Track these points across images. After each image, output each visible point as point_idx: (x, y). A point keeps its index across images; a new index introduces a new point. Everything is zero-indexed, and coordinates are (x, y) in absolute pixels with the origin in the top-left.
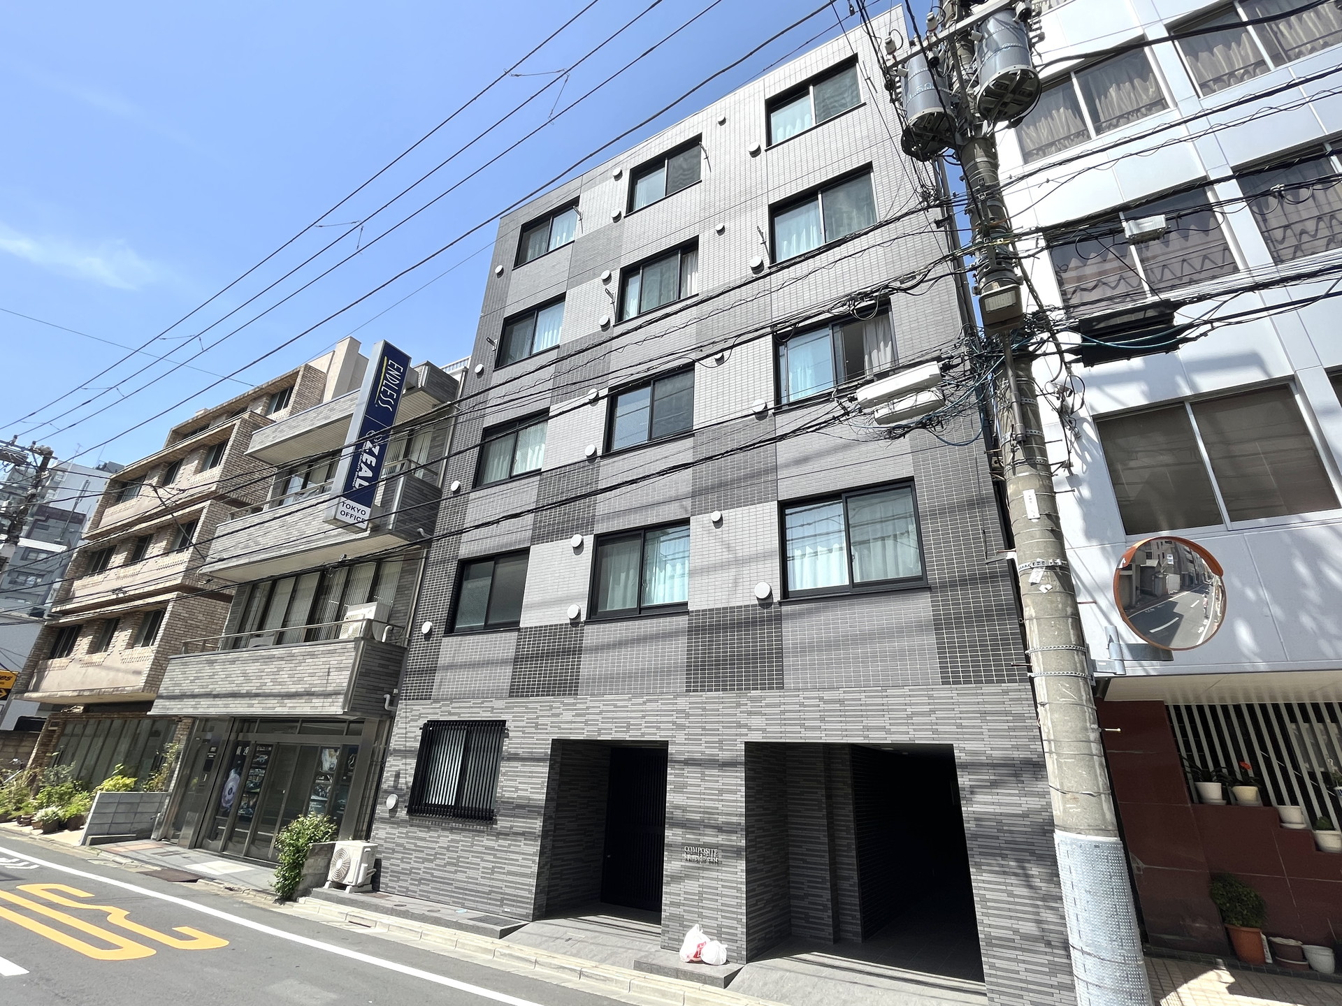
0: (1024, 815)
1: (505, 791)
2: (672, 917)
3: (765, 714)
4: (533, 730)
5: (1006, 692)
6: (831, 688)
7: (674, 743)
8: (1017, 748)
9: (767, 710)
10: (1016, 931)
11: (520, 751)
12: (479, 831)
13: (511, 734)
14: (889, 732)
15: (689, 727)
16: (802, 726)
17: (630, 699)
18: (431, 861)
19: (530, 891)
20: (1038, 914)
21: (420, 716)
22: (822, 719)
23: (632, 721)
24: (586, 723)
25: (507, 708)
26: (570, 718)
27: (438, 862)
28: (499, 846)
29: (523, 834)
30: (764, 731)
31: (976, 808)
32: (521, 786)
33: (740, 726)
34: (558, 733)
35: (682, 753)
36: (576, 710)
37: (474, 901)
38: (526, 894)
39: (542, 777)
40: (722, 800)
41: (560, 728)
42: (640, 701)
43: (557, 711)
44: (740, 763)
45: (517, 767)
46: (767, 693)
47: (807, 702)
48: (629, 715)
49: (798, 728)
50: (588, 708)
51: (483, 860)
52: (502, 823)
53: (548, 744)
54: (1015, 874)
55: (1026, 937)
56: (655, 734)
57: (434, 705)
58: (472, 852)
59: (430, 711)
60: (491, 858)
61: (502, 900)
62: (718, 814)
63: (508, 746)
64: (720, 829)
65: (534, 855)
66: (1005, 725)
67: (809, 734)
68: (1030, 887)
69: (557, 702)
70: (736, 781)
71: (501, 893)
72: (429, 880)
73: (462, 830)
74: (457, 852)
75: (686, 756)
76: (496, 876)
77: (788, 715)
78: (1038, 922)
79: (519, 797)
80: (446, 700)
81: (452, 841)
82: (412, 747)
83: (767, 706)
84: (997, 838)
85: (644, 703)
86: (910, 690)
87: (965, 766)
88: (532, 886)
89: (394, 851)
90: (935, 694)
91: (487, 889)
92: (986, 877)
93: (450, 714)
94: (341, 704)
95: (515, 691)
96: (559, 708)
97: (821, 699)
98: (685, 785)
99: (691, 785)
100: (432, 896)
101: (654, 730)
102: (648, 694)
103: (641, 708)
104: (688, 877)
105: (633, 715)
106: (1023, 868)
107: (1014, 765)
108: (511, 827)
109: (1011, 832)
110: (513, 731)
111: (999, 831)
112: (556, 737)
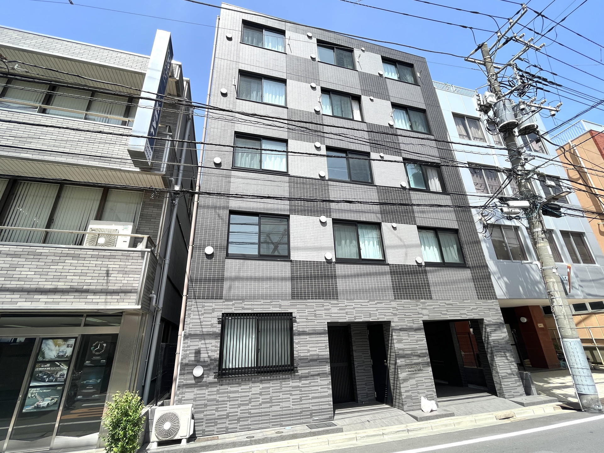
0: (503, 339)
1: (300, 353)
3: (428, 309)
4: (313, 318)
5: (493, 302)
6: (448, 300)
7: (393, 322)
8: (498, 319)
10: (507, 373)
11: (305, 329)
12: (285, 379)
13: (298, 320)
14: (467, 315)
15: (399, 315)
16: (441, 313)
17: (368, 302)
19: (329, 405)
20: (510, 367)
21: (213, 310)
22: (447, 311)
23: (372, 312)
24: (347, 313)
25: (291, 305)
26: (337, 311)
27: (253, 404)
28: (302, 384)
29: (318, 375)
30: (428, 315)
31: (492, 338)
32: (311, 349)
33: (419, 314)
34: (330, 319)
35: (398, 326)
36: (339, 307)
37: (290, 420)
39: (325, 343)
40: (418, 344)
41: (331, 316)
42: (374, 303)
43: (328, 307)
44: (422, 329)
45: (307, 339)
46: (427, 301)
47: (441, 304)
48: (370, 309)
49: (440, 314)
50: (346, 306)
51: (291, 395)
52: (301, 372)
53: (325, 325)
54: (504, 357)
55: (510, 374)
56: (384, 318)
57: (226, 303)
58: (282, 392)
59: (224, 307)
60: (298, 392)
61: (311, 414)
62: (417, 350)
63: (295, 326)
64: (419, 356)
65: (328, 384)
66: (494, 313)
67: (443, 316)
68: (507, 359)
69: (327, 303)
70: (422, 335)
71: (310, 410)
72: (248, 417)
73: (270, 380)
74: (269, 394)
75: (400, 327)
76: (303, 402)
77: (436, 309)
78: (511, 369)
79: (311, 355)
80: (237, 300)
81: (263, 388)
82: (210, 332)
83: (428, 306)
84: (498, 346)
85: (376, 304)
86: (470, 301)
87: (488, 325)
88: (330, 401)
90: (477, 302)
91: (299, 411)
92: (499, 358)
93: (243, 308)
94: (134, 301)
95: (295, 296)
96: (329, 306)
97: (445, 303)
98: (402, 340)
99: (404, 339)
101: (383, 316)
102: (377, 300)
103: (375, 306)
104: (410, 378)
105: (371, 309)
106: (505, 354)
107: (498, 324)
108: (309, 373)
109: (501, 344)
110: (299, 318)
111: (499, 344)
112: (329, 321)
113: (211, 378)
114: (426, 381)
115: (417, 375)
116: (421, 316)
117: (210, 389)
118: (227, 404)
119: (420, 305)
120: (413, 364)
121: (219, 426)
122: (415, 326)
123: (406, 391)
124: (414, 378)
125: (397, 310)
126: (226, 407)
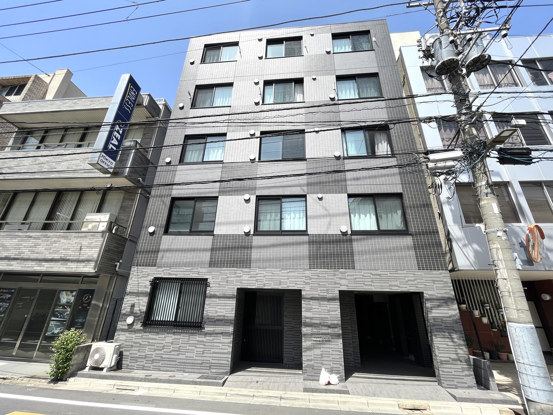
0: (450, 317)
1: (209, 313)
2: (308, 366)
3: (347, 279)
4: (225, 283)
5: (441, 274)
6: (375, 270)
7: (305, 290)
8: (446, 293)
9: (349, 277)
10: (450, 358)
11: (217, 293)
12: (193, 333)
13: (211, 285)
14: (399, 287)
15: (311, 284)
16: (364, 284)
17: (280, 271)
18: (161, 350)
19: (228, 361)
20: (457, 351)
21: (148, 275)
22: (372, 282)
23: (282, 281)
24: (257, 281)
25: (207, 272)
26: (247, 278)
27: (165, 350)
28: (206, 340)
29: (222, 333)
30: (347, 286)
31: (433, 315)
32: (219, 310)
33: (336, 283)
34: (240, 285)
35: (309, 295)
36: (250, 274)
37: (192, 369)
38: (225, 362)
39: (232, 306)
40: (330, 315)
41: (241, 283)
42: (286, 271)
43: (240, 275)
44: (337, 299)
45: (216, 301)
46: (348, 270)
47: (365, 275)
48: (280, 277)
49: (362, 285)
50: (257, 274)
51: (196, 347)
52: (208, 329)
53: (235, 290)
54: (448, 338)
55: (454, 360)
56: (295, 286)
57: (158, 270)
58: (189, 344)
59: (156, 272)
60: (202, 346)
61: (210, 367)
62: (328, 320)
63: (209, 291)
64: (329, 327)
65: (229, 343)
66: (441, 285)
67: (367, 287)
68: (453, 342)
69: (239, 271)
70: (336, 306)
71: (210, 363)
72: (160, 360)
73: (181, 333)
74: (179, 344)
75: (311, 296)
76: (205, 355)
77: (357, 280)
78: (457, 354)
79: (218, 316)
80: (167, 267)
81: (175, 339)
82: (144, 291)
83: (348, 276)
84: (441, 325)
85: (288, 273)
86: (407, 272)
87: (428, 300)
88: (229, 358)
89: (132, 346)
90: (416, 273)
91: (200, 362)
92: (439, 339)
93: (170, 274)
94: (92, 267)
95: (212, 264)
96: (241, 273)
97: (371, 274)
98: (311, 309)
99: (314, 308)
100: (162, 369)
101: (294, 285)
102: (289, 269)
103: (286, 274)
104: (314, 348)
105: (282, 278)
106: (451, 335)
107: (445, 299)
108: (213, 331)
109: (445, 323)
110: (213, 284)
111: (442, 323)
112: (239, 287)
113: (138, 326)
114: (334, 353)
115: (324, 346)
116: (339, 286)
117: (137, 335)
118: (146, 347)
119: (339, 275)
120: (320, 334)
121: (138, 363)
122: (329, 296)
123: (308, 360)
124: (320, 348)
125: (311, 279)
126: (146, 350)
